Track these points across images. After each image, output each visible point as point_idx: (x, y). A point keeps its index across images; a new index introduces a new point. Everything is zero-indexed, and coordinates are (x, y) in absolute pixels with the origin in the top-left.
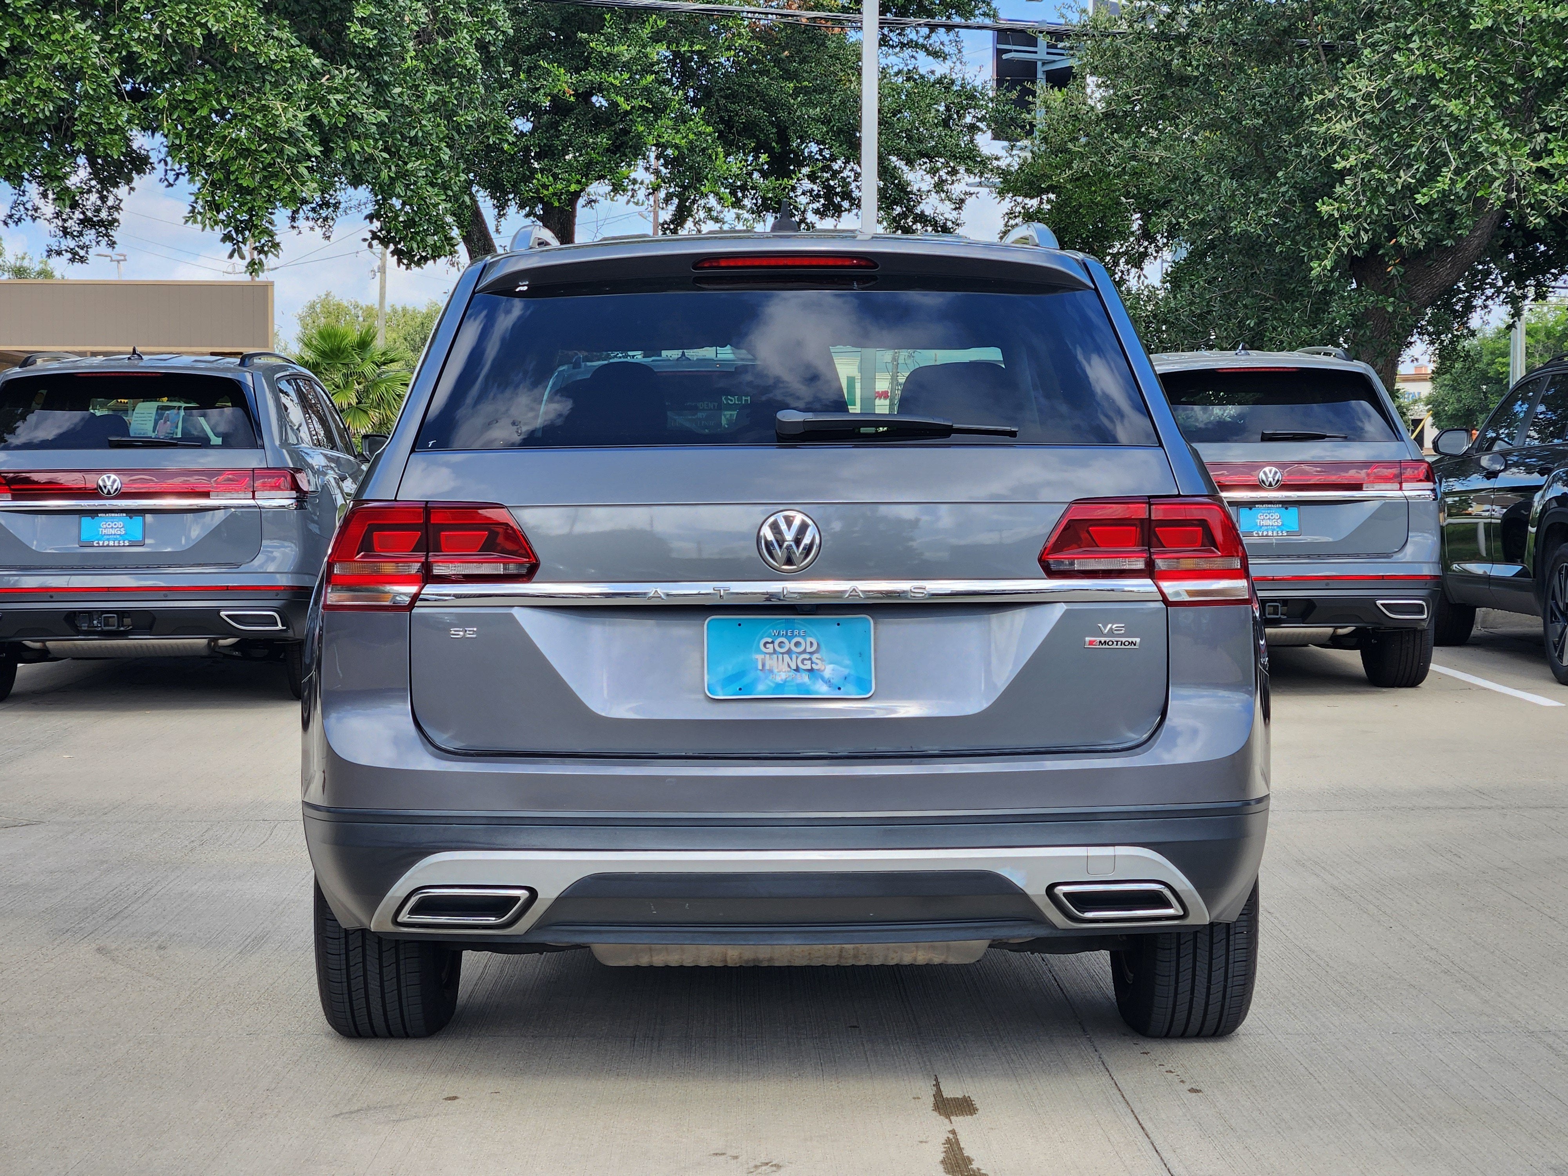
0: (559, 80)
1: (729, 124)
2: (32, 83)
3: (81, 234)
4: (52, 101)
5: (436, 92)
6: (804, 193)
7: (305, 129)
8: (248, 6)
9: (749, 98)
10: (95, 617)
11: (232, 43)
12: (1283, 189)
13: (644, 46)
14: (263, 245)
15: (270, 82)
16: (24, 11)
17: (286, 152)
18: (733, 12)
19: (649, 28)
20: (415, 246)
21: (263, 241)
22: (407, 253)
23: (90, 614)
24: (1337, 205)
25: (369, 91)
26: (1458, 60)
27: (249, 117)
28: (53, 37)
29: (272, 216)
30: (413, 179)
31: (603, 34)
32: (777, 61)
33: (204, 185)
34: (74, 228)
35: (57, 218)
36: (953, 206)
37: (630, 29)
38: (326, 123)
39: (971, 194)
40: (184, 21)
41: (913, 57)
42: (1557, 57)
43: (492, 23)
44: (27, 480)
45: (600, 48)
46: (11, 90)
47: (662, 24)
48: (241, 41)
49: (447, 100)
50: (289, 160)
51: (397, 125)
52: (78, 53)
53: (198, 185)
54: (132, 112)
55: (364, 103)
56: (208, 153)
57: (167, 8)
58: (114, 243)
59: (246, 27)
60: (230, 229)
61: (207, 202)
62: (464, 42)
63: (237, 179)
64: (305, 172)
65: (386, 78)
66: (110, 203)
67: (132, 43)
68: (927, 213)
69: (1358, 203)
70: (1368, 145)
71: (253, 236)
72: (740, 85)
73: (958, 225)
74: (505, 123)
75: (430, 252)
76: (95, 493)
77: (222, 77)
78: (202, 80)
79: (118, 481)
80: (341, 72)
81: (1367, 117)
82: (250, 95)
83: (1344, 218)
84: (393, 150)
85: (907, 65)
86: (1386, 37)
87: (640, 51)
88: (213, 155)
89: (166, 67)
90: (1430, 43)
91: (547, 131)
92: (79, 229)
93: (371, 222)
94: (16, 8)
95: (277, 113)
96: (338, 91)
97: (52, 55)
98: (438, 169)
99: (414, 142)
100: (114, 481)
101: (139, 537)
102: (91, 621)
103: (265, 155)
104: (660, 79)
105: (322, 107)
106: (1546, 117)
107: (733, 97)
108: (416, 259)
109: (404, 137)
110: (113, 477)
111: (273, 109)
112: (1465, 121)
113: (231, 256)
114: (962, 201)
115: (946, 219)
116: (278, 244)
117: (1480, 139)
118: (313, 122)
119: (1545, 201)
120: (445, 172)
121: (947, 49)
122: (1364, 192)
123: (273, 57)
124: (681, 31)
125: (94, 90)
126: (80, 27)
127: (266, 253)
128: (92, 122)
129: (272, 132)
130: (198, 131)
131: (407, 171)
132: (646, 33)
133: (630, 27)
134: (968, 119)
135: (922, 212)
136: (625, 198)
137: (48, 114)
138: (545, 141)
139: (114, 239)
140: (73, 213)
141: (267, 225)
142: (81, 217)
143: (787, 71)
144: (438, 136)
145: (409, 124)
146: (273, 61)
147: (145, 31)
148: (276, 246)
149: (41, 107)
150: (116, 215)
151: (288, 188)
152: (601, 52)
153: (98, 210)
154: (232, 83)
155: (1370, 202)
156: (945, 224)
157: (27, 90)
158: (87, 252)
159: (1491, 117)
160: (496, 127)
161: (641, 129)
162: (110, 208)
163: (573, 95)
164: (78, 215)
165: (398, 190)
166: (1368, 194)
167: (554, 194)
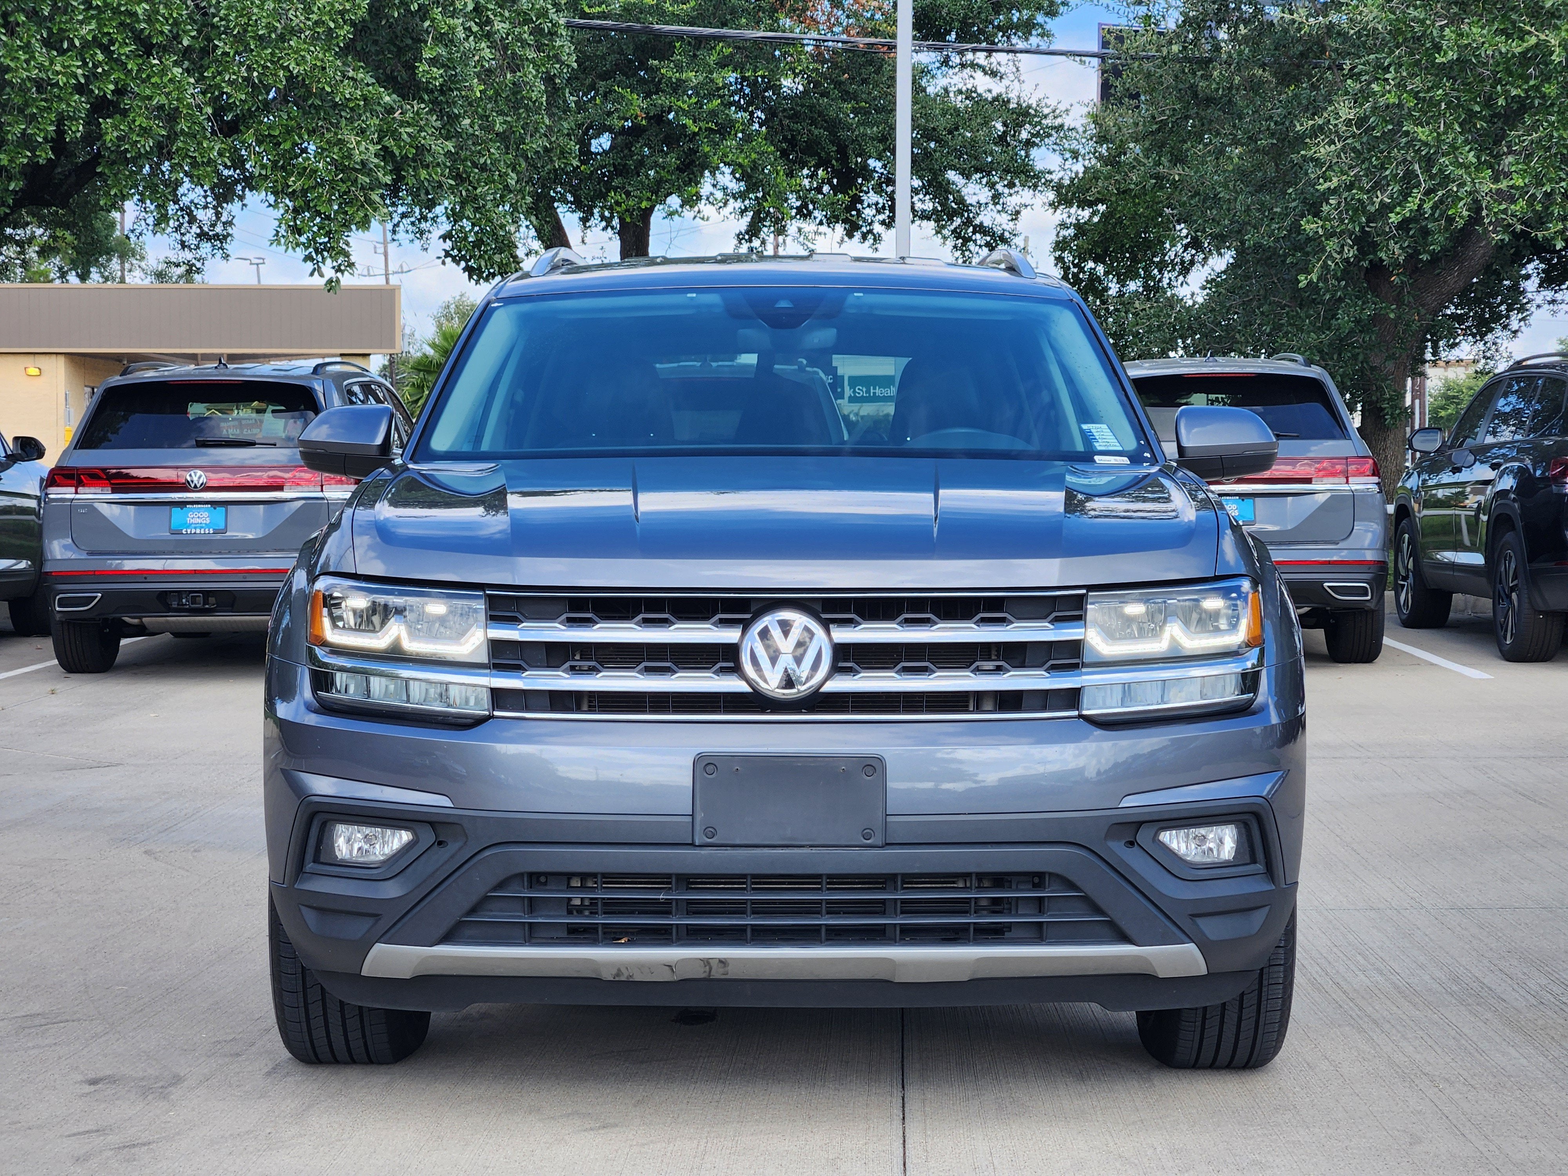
0: (632, 104)
1: (792, 142)
2: (134, 121)
3: (198, 247)
4: (152, 138)
5: (505, 122)
6: (869, 206)
7: (376, 161)
8: (326, 51)
9: (811, 118)
10: (184, 596)
11: (311, 83)
12: (1294, 204)
13: (711, 73)
14: (340, 265)
15: (346, 118)
16: (127, 56)
17: (360, 181)
18: (793, 39)
19: (716, 55)
20: (483, 264)
21: (340, 262)
22: (477, 269)
23: (179, 593)
24: (1321, 223)
25: (438, 124)
26: (1429, 90)
27: (327, 149)
28: (153, 80)
29: (348, 239)
30: (481, 202)
31: (672, 61)
32: (838, 84)
33: (287, 211)
34: (191, 242)
35: (176, 231)
36: (1010, 218)
37: (698, 56)
38: (398, 154)
39: (1026, 206)
40: (269, 64)
41: (971, 76)
42: (1520, 87)
43: (557, 58)
44: (127, 476)
45: (670, 74)
46: (116, 127)
47: (728, 51)
48: (319, 82)
49: (515, 129)
50: (363, 188)
51: (468, 153)
52: (175, 94)
53: (282, 211)
54: (223, 146)
55: (433, 134)
56: (290, 183)
57: (254, 53)
58: (228, 256)
59: (324, 69)
60: (311, 250)
61: (289, 226)
62: (530, 76)
63: (315, 206)
64: (378, 199)
65: (456, 111)
66: (223, 219)
67: (223, 84)
68: (985, 225)
69: (1342, 221)
70: (1351, 167)
71: (331, 257)
72: (803, 106)
73: (1015, 235)
74: (570, 149)
75: (497, 269)
76: (184, 487)
77: (304, 114)
78: (286, 117)
79: (203, 476)
80: (413, 107)
81: (1349, 141)
82: (328, 130)
83: (1330, 235)
84: (464, 176)
85: (965, 85)
86: (1367, 68)
87: (707, 77)
88: (295, 183)
89: (253, 105)
90: (1405, 74)
91: (622, 151)
92: (196, 243)
93: (445, 241)
94: (119, 54)
95: (352, 146)
96: (409, 125)
97: (152, 97)
98: (505, 193)
99: (483, 168)
100: (200, 477)
101: (222, 526)
102: (181, 599)
103: (341, 184)
104: (725, 102)
105: (394, 140)
106: (1511, 141)
107: (795, 117)
108: (484, 275)
109: (475, 165)
110: (199, 472)
111: (348, 142)
112: (1434, 145)
113: (312, 274)
114: (1018, 213)
115: (1004, 230)
116: (353, 264)
117: (1447, 162)
118: (386, 154)
119: (1505, 219)
120: (512, 195)
121: (1002, 70)
122: (1347, 211)
123: (348, 96)
124: (747, 56)
125: (189, 128)
126: (177, 71)
127: (342, 272)
128: (187, 156)
129: (347, 164)
130: (281, 162)
131: (476, 195)
132: (713, 59)
133: (698, 53)
134: (1024, 135)
135: (981, 223)
136: (692, 214)
137: (148, 149)
138: (619, 160)
139: (228, 253)
140: (191, 228)
141: (344, 246)
142: (198, 231)
143: (847, 92)
144: (505, 163)
145: (479, 152)
146: (348, 100)
147: (234, 74)
148: (351, 265)
149: (143, 143)
150: (230, 230)
151: (361, 214)
152: (671, 78)
153: (213, 225)
154: (313, 119)
155: (1352, 220)
156: (1003, 234)
157: (131, 128)
158: (203, 264)
159: (1460, 141)
160: (562, 153)
161: (707, 149)
162: (224, 223)
163: (645, 118)
164: (195, 229)
165: (468, 213)
166: (1350, 213)
167: (627, 210)
